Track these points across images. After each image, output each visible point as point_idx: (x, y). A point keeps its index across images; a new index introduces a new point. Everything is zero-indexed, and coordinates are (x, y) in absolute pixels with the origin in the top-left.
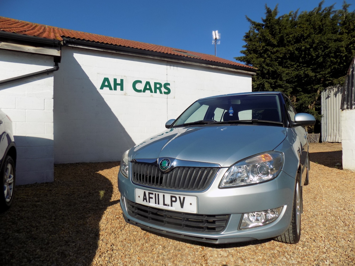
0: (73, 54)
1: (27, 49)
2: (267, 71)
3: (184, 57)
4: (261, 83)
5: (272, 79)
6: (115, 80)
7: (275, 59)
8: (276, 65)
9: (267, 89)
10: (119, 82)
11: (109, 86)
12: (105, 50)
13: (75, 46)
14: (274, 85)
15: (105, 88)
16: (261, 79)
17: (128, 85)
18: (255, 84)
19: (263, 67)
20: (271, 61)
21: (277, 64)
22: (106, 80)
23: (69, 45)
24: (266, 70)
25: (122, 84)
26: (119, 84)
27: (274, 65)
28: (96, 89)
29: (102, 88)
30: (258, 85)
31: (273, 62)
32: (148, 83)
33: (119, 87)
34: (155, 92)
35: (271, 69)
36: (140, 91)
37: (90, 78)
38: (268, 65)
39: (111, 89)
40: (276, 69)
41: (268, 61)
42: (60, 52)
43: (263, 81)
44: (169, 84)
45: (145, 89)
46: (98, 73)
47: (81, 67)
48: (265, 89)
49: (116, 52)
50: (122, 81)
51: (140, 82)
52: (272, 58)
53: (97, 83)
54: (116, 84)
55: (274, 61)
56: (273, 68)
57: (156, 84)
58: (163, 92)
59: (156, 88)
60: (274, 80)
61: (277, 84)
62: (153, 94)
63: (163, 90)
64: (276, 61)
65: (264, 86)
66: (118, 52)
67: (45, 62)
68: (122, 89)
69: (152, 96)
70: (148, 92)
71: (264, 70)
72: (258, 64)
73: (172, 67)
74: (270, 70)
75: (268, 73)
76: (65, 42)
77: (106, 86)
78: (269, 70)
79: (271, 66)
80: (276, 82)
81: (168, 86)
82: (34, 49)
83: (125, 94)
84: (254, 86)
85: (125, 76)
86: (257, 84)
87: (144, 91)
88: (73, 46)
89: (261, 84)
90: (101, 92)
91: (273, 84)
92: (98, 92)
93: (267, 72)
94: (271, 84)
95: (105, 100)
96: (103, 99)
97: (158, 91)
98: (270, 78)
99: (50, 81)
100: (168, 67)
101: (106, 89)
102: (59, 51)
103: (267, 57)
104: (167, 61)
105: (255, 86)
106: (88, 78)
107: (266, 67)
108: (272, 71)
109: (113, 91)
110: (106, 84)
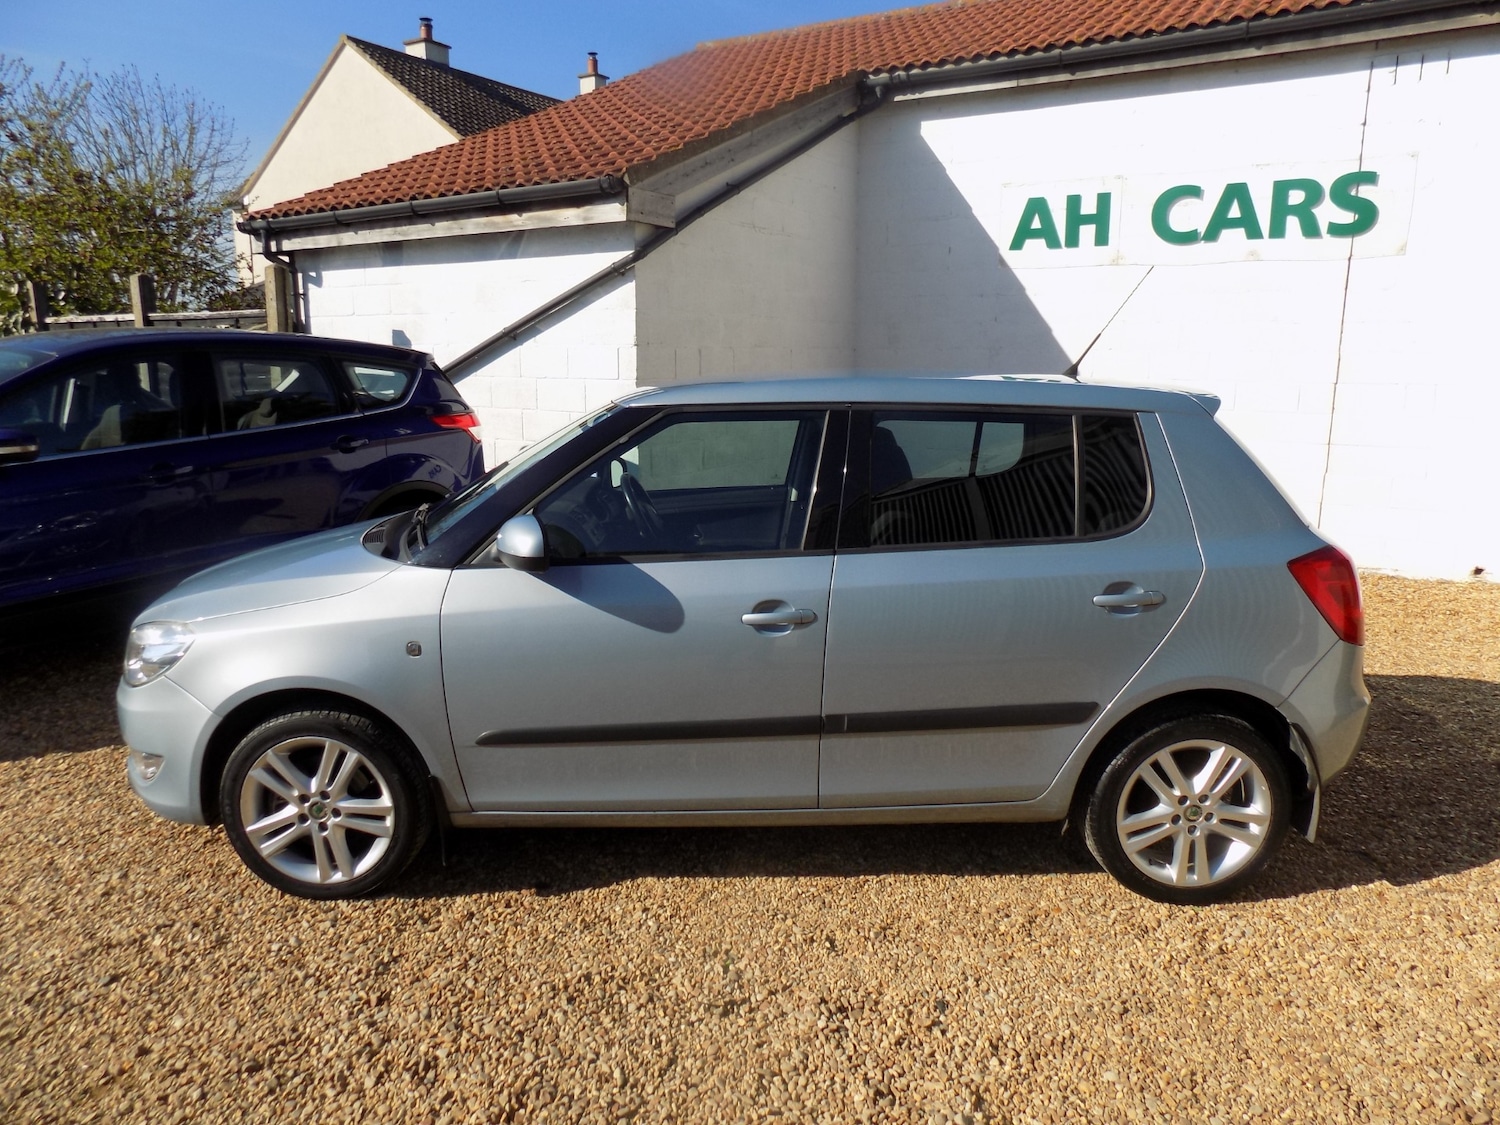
0: (919, 127)
6: (1074, 202)
10: (1089, 207)
11: (1048, 235)
12: (1024, 82)
13: (917, 96)
15: (1029, 243)
17: (1131, 220)
22: (1037, 206)
23: (898, 98)
25: (1101, 220)
26: (1088, 219)
28: (995, 249)
29: (1017, 244)
32: (1237, 192)
33: (1087, 232)
34: (1278, 230)
36: (1189, 238)
37: (976, 212)
39: (1053, 243)
42: (625, 207)
44: (1370, 178)
45: (1219, 223)
46: (1005, 185)
49: (1073, 74)
50: (1104, 200)
51: (1194, 192)
53: (999, 222)
54: (1075, 219)
57: (1281, 189)
58: (1323, 228)
59: (1280, 210)
62: (1266, 244)
63: (1328, 212)
66: (1080, 75)
68: (1102, 239)
69: (1254, 256)
70: (1234, 237)
73: (1409, 71)
76: (882, 89)
77: (1036, 234)
81: (1365, 192)
83: (1115, 263)
85: (1119, 178)
87: (1212, 234)
88: (910, 97)
90: (1012, 258)
92: (1002, 262)
95: (1031, 293)
96: (1021, 289)
97: (1293, 223)
99: (625, 294)
100: (1382, 74)
101: (1035, 246)
102: (621, 206)
104: (1377, 44)
106: (969, 208)
109: (1065, 252)
110: (1036, 224)
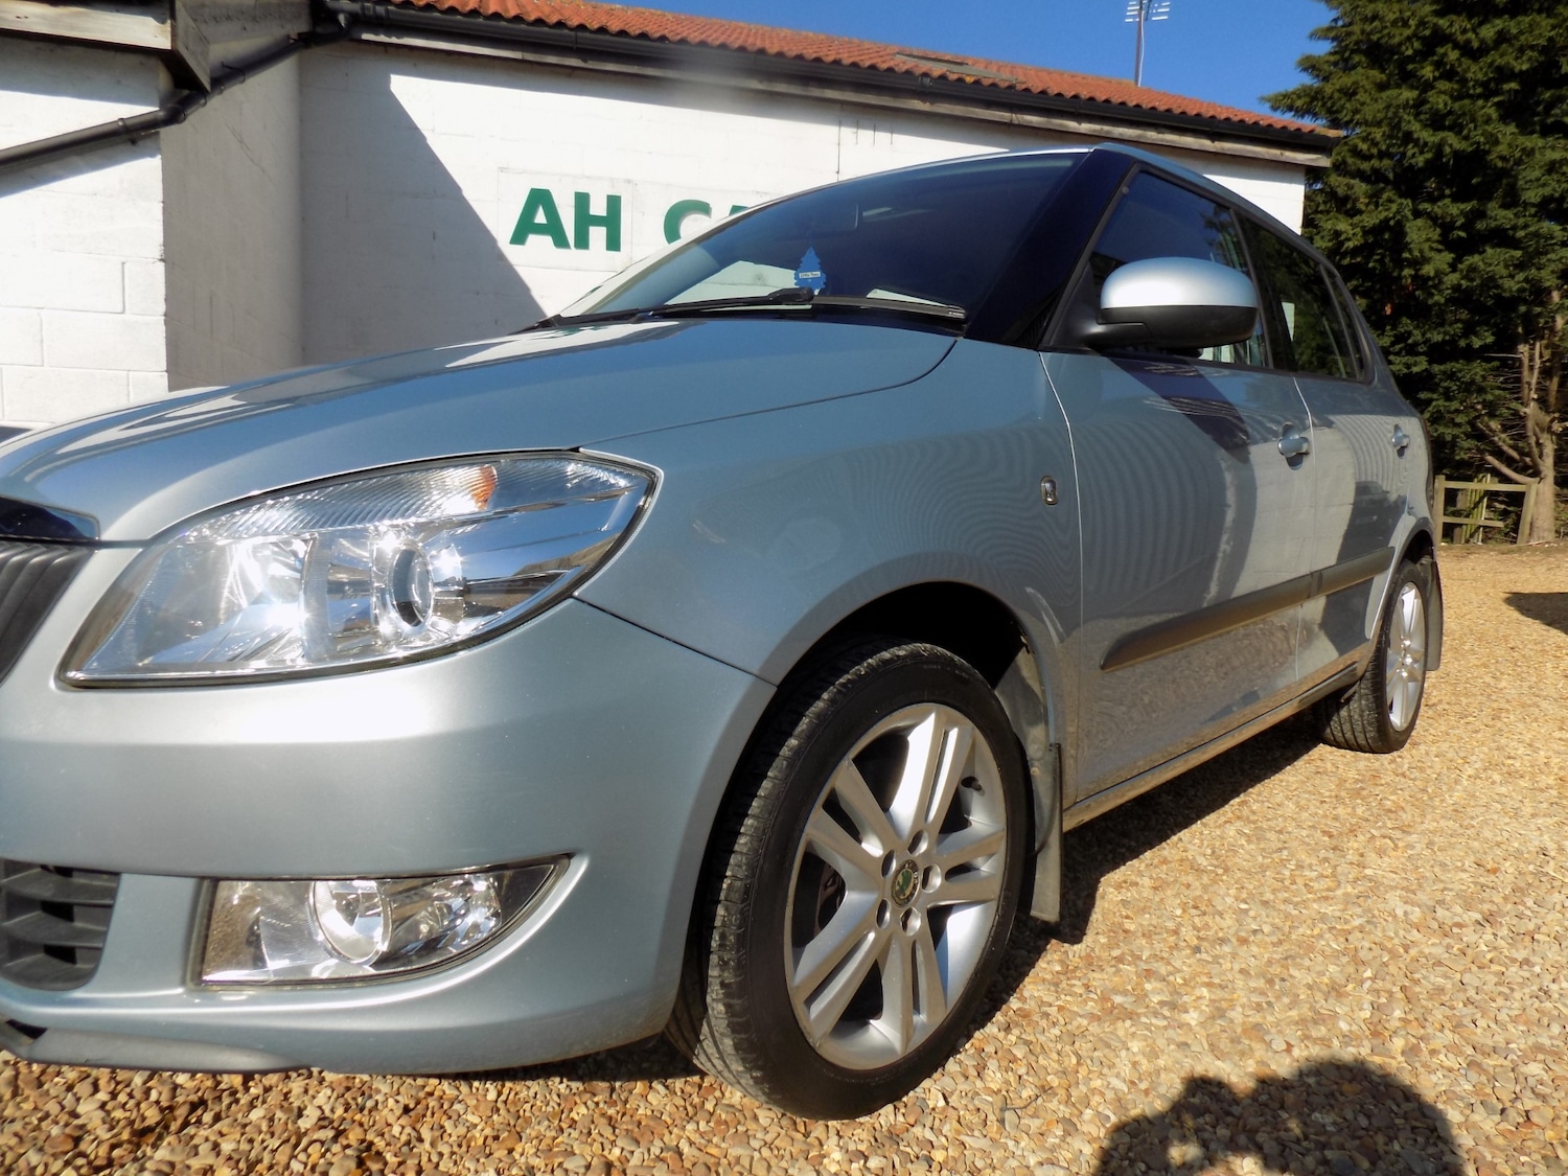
0: (388, 81)
1: (11, 17)
2: (1429, 156)
3: (927, 81)
4: (1387, 220)
5: (1456, 198)
6: (582, 200)
7: (1484, 85)
8: (1488, 121)
9: (1421, 251)
10: (598, 208)
11: (554, 230)
12: (530, 57)
13: (394, 40)
14: (1462, 234)
15: (532, 239)
16: (1390, 201)
17: (642, 226)
18: (1354, 226)
19: (1408, 137)
20: (1458, 97)
21: (1495, 116)
22: (540, 198)
23: (366, 36)
24: (1422, 153)
25: (612, 221)
26: (597, 221)
27: (1473, 120)
28: (493, 241)
29: (519, 238)
30: (1366, 232)
31: (1467, 102)
33: (597, 235)
35: (1454, 142)
37: (467, 194)
38: (1437, 122)
39: (560, 241)
40: (1482, 139)
41: (1439, 100)
42: (168, 26)
43: (1398, 212)
46: (502, 169)
47: (424, 138)
48: (1406, 255)
49: (585, 61)
50: (614, 203)
51: (703, 208)
52: (1463, 81)
53: (498, 215)
54: (584, 220)
55: (1479, 96)
56: (1466, 138)
60: (1467, 207)
61: (1480, 225)
64: (1486, 96)
65: (1404, 234)
66: (591, 65)
67: (119, 82)
68: (613, 243)
71: (1409, 153)
72: (1379, 124)
73: (866, 135)
74: (1447, 150)
75: (1435, 167)
76: (346, 19)
77: (540, 230)
78: (1439, 149)
79: (1457, 128)
80: (1480, 214)
82: (43, 17)
84: (1343, 237)
85: (629, 181)
86: (1363, 227)
88: (382, 38)
89: (1384, 224)
90: (513, 254)
91: (1458, 224)
92: (501, 257)
93: (1427, 162)
94: (1446, 227)
95: (536, 294)
96: (525, 289)
98: (1442, 197)
99: (142, 174)
100: (847, 132)
101: (540, 243)
102: (163, 22)
103: (1435, 79)
104: (843, 103)
105: (1348, 239)
106: (458, 189)
107: (1427, 135)
108: (1456, 154)
109: (573, 254)
110: (540, 218)
